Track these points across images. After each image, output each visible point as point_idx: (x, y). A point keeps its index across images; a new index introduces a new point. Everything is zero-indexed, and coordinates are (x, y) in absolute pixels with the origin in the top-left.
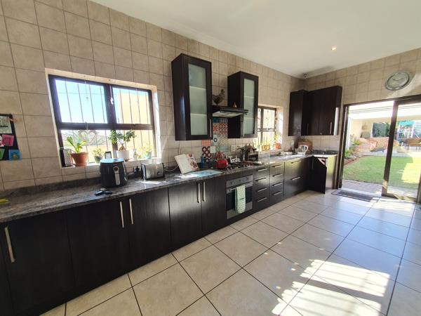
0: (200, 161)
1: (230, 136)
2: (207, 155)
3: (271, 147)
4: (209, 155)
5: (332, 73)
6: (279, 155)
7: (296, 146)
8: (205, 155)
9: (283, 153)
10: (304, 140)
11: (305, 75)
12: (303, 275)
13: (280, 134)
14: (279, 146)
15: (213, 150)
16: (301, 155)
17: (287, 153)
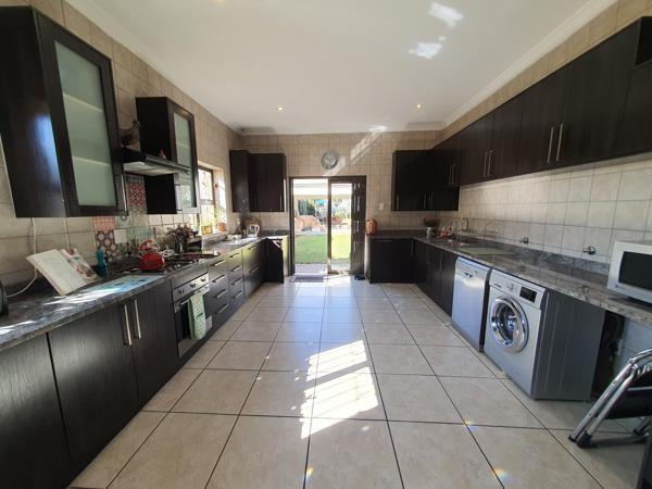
0: (95, 262)
1: (151, 211)
2: (108, 248)
3: (214, 228)
4: (113, 247)
5: (274, 136)
6: (225, 239)
7: (243, 226)
8: (103, 248)
9: (230, 237)
10: (250, 218)
11: (243, 129)
12: (309, 379)
13: (222, 208)
14: (223, 227)
15: (120, 238)
16: (253, 238)
17: (236, 236)
